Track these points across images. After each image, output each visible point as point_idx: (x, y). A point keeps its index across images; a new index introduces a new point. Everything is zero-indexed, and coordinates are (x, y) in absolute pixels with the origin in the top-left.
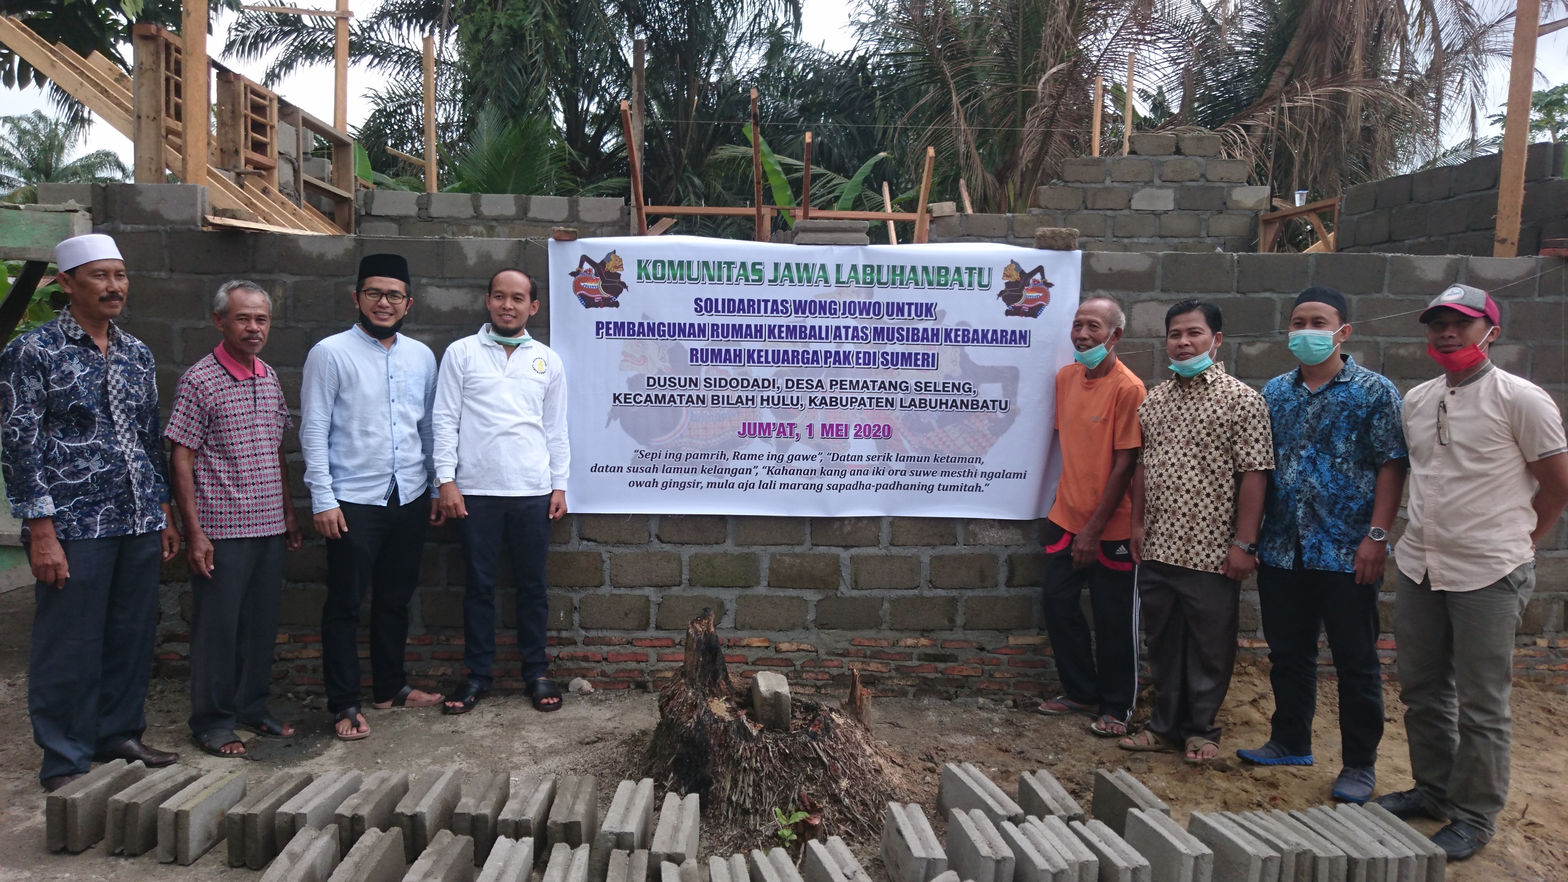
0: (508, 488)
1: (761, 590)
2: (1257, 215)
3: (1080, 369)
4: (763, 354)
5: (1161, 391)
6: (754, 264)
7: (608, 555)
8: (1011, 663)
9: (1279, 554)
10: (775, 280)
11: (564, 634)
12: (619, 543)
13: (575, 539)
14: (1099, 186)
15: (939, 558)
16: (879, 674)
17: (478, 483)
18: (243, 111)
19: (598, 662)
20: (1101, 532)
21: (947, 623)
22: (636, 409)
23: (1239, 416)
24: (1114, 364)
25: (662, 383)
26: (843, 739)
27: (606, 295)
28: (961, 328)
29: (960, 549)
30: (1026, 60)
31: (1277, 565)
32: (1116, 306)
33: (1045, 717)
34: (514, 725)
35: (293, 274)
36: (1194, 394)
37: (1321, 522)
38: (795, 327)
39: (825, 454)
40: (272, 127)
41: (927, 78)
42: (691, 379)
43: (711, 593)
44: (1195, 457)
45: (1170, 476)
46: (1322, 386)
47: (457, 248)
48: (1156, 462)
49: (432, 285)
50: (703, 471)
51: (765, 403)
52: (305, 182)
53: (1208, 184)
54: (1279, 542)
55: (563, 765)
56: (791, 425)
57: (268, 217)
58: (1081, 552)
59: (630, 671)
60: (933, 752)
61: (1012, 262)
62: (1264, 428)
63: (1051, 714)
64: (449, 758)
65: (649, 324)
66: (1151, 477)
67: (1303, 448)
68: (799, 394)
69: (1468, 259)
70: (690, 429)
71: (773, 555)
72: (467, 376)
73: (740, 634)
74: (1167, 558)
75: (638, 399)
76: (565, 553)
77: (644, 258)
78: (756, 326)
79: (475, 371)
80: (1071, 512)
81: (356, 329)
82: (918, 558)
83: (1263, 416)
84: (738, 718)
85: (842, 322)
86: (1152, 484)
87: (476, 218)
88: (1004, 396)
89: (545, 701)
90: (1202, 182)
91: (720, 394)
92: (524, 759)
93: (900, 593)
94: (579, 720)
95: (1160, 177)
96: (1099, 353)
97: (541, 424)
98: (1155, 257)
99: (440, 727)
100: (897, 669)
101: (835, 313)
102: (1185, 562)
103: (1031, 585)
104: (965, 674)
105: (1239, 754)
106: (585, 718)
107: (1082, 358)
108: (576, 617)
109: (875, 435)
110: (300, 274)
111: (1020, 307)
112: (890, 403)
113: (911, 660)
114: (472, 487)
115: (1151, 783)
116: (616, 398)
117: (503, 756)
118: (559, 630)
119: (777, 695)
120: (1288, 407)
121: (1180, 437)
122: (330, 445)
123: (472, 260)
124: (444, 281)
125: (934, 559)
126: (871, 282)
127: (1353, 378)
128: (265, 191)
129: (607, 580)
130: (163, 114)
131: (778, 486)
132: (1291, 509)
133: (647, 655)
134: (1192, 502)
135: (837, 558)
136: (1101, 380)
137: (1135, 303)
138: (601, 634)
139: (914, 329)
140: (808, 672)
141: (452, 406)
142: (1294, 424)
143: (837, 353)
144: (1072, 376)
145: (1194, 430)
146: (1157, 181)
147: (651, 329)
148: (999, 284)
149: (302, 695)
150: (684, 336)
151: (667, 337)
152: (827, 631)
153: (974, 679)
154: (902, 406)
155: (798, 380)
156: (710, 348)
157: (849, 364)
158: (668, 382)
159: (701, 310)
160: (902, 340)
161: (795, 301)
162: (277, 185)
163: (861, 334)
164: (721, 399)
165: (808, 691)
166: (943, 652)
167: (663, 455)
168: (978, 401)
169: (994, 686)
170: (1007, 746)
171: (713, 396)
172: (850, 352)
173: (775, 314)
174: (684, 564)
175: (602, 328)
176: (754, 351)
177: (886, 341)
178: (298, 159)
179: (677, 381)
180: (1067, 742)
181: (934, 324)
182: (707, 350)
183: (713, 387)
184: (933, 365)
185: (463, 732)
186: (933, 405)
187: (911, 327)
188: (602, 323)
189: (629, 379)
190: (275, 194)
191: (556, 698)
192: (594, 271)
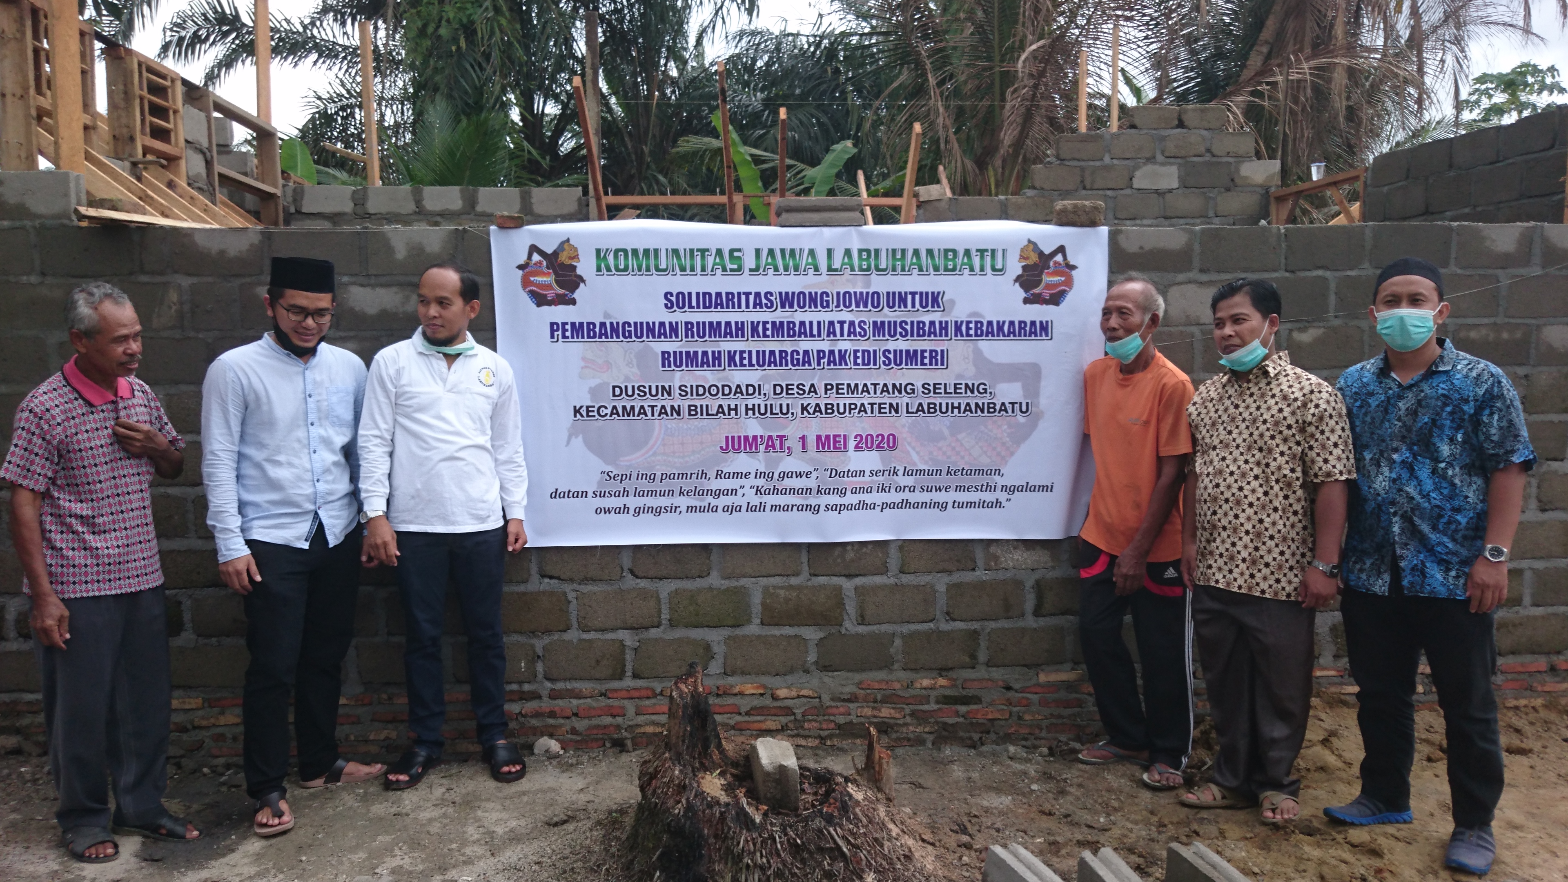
0: (453, 523)
1: (753, 629)
2: (1267, 192)
3: (1113, 363)
4: (746, 355)
5: (1213, 386)
6: (732, 251)
7: (574, 594)
8: (1043, 703)
9: (1369, 577)
10: (757, 269)
11: (527, 687)
12: (586, 580)
13: (535, 577)
14: (1098, 164)
15: (958, 585)
16: (892, 721)
17: (417, 517)
18: (137, 91)
19: (568, 718)
20: (1147, 552)
21: (968, 660)
22: (601, 423)
23: (1313, 415)
24: (1153, 357)
25: (630, 393)
26: (864, 820)
27: (561, 291)
28: (973, 320)
29: (981, 575)
30: (1003, 39)
31: (1368, 590)
32: (1151, 289)
33: (1088, 767)
34: (468, 803)
35: (189, 275)
36: (1254, 390)
37: (1423, 540)
38: (782, 323)
39: (821, 470)
40: (176, 112)
41: (900, 59)
42: (663, 387)
43: (695, 634)
44: (1258, 464)
45: (1229, 487)
46: (1416, 375)
47: (383, 239)
48: (1211, 469)
49: (354, 284)
50: (681, 493)
51: (750, 412)
52: (220, 175)
53: (1214, 159)
54: (1368, 563)
55: (526, 856)
56: (781, 437)
57: (167, 212)
58: (1126, 577)
59: (605, 727)
60: (965, 819)
61: (1029, 241)
62: (1343, 429)
63: (1094, 764)
64: (388, 850)
65: (612, 324)
66: (1205, 486)
67: (1396, 450)
68: (790, 402)
69: (1543, 227)
70: (664, 445)
71: (766, 589)
72: (401, 390)
73: (730, 680)
74: (1228, 584)
75: (603, 411)
76: (524, 594)
77: (603, 247)
78: (736, 323)
79: (410, 385)
80: (1108, 529)
81: (267, 340)
82: (932, 587)
83: (1340, 415)
84: (737, 802)
85: (836, 316)
86: (1206, 496)
87: (419, 213)
88: (1025, 397)
89: (506, 769)
90: (1208, 157)
91: (698, 404)
92: (479, 850)
93: (913, 627)
94: (544, 792)
95: (1163, 152)
96: (1133, 344)
97: (489, 445)
98: (1191, 232)
99: (380, 809)
100: (913, 714)
101: (828, 306)
102: (1250, 588)
103: (1063, 614)
104: (990, 717)
105: (1327, 812)
106: (552, 790)
107: (1114, 349)
108: (540, 667)
109: (878, 446)
110: (198, 275)
111: (1040, 294)
112: (895, 409)
113: (928, 703)
114: (411, 522)
115: (1228, 853)
116: (577, 411)
117: (454, 846)
118: (521, 683)
119: (782, 769)
120: (1373, 402)
121: (1239, 441)
122: (238, 477)
123: (401, 253)
124: (371, 280)
125: (951, 587)
126: (868, 269)
127: (1454, 366)
128: (171, 185)
129: (575, 625)
130: (32, 91)
131: (768, 508)
132: (1383, 524)
133: (623, 708)
134: (1256, 518)
135: (839, 589)
136: (1139, 376)
137: (1170, 286)
138: (569, 685)
139: (919, 322)
140: (810, 721)
141: (383, 426)
142: (1382, 422)
143: (832, 352)
144: (1104, 371)
145: (1256, 433)
146: (1160, 158)
147: (615, 329)
148: (1015, 268)
149: (220, 769)
150: (654, 337)
151: (634, 338)
152: (830, 674)
153: (1001, 722)
154: (908, 412)
155: (787, 385)
156: (684, 350)
157: (846, 364)
158: (637, 392)
159: (672, 307)
160: (906, 335)
161: (780, 293)
162: (185, 178)
163: (858, 330)
164: (699, 410)
165: (811, 743)
166: (964, 693)
167: (634, 476)
168: (994, 404)
169: (1024, 731)
170: (1049, 807)
171: (689, 406)
172: (846, 351)
173: (758, 309)
174: (663, 601)
175: (558, 330)
176: (735, 352)
177: (887, 337)
178: (210, 149)
179: (647, 390)
180: (1118, 799)
181: (942, 316)
182: (681, 353)
183: (689, 396)
184: (942, 364)
185: (407, 815)
186: (944, 410)
187: (915, 320)
188: (557, 324)
189: (591, 388)
190: (183, 188)
191: (518, 764)
192: (545, 263)
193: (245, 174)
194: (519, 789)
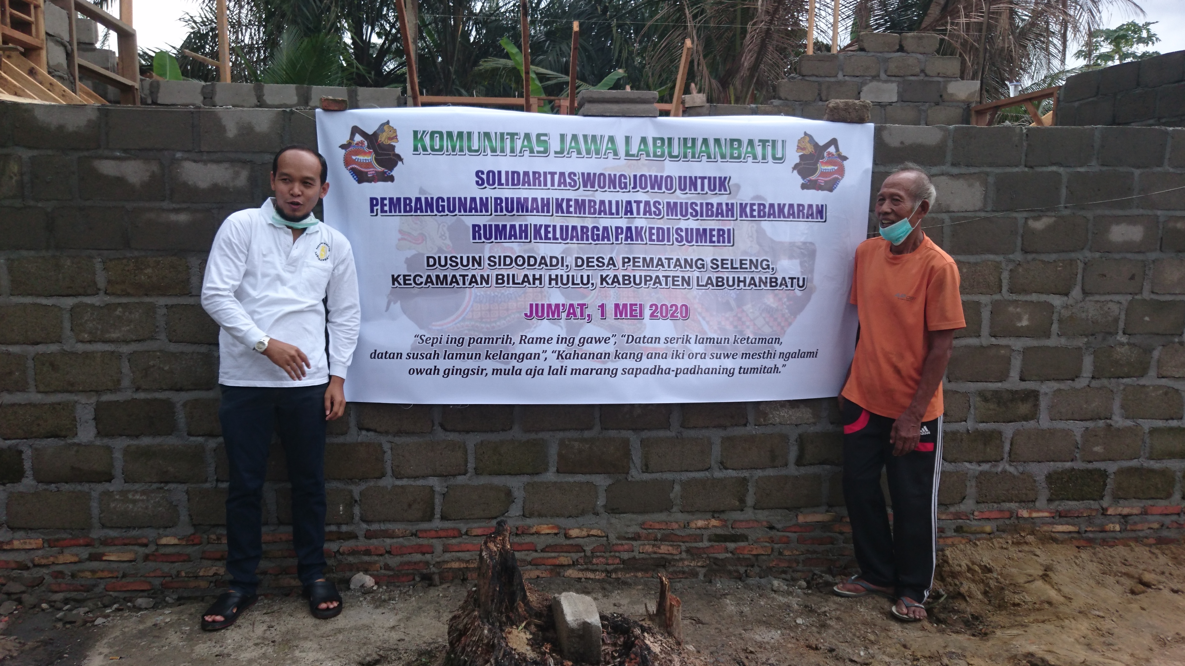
1: (551, 476)
2: (969, 107)
3: (884, 244)
4: (551, 229)
6: (539, 136)
7: (389, 445)
8: (800, 540)
10: (562, 152)
11: (344, 528)
12: (399, 433)
13: (354, 430)
14: (833, 79)
15: (731, 439)
16: (670, 557)
19: (381, 555)
21: (737, 503)
22: (416, 291)
24: (921, 241)
25: (443, 263)
27: (380, 169)
28: (757, 202)
29: (751, 429)
32: (923, 176)
33: (843, 600)
35: (30, 148)
38: (583, 201)
39: (619, 336)
40: (36, 7)
42: (474, 258)
43: (498, 481)
47: (215, 118)
49: (188, 159)
50: (487, 357)
51: (553, 282)
52: (80, 66)
53: (926, 79)
56: (582, 306)
57: (19, 92)
59: (415, 563)
63: (847, 596)
65: (426, 199)
68: (590, 273)
70: (473, 311)
71: (562, 441)
73: (529, 521)
75: (418, 280)
76: (344, 445)
77: (420, 129)
78: (542, 199)
82: (709, 440)
85: (633, 197)
88: (802, 273)
89: (323, 606)
90: (922, 77)
91: (505, 273)
93: (691, 475)
94: (359, 629)
95: (886, 71)
96: (904, 228)
98: (946, 130)
100: (688, 551)
101: (626, 187)
103: (821, 463)
104: (755, 553)
106: (367, 627)
107: (885, 233)
108: (357, 510)
109: (672, 316)
110: (37, 148)
111: (816, 181)
112: (687, 282)
113: (702, 541)
116: (395, 279)
118: (339, 525)
119: (586, 626)
123: (232, 131)
124: (203, 156)
125: (725, 440)
126: (662, 155)
128: (32, 72)
129: (389, 471)
131: (569, 371)
133: (431, 546)
135: (626, 442)
136: (907, 256)
138: (383, 527)
139: (707, 204)
140: (598, 557)
143: (629, 229)
144: (874, 250)
146: (883, 76)
147: (429, 204)
148: (793, 157)
149: (58, 605)
150: (465, 211)
151: (447, 212)
152: (617, 516)
153: (764, 557)
154: (698, 285)
155: (588, 258)
156: (493, 224)
157: (642, 240)
158: (449, 262)
159: (483, 184)
160: (696, 215)
161: (583, 174)
162: (45, 66)
163: (653, 209)
164: (506, 279)
165: (599, 576)
166: (733, 532)
167: (444, 340)
168: (776, 279)
169: (784, 565)
170: (815, 642)
171: (497, 275)
172: (642, 228)
173: (562, 187)
174: (469, 452)
175: (377, 205)
176: (541, 226)
177: (679, 217)
178: (71, 43)
179: (459, 261)
180: (873, 632)
181: (728, 199)
182: (490, 226)
183: (497, 266)
184: (729, 242)
185: (229, 655)
186: (731, 283)
187: (704, 202)
188: (376, 199)
189: (407, 259)
190: (43, 75)
191: (336, 601)
192: (366, 143)
193: (107, 69)
194: (336, 626)
